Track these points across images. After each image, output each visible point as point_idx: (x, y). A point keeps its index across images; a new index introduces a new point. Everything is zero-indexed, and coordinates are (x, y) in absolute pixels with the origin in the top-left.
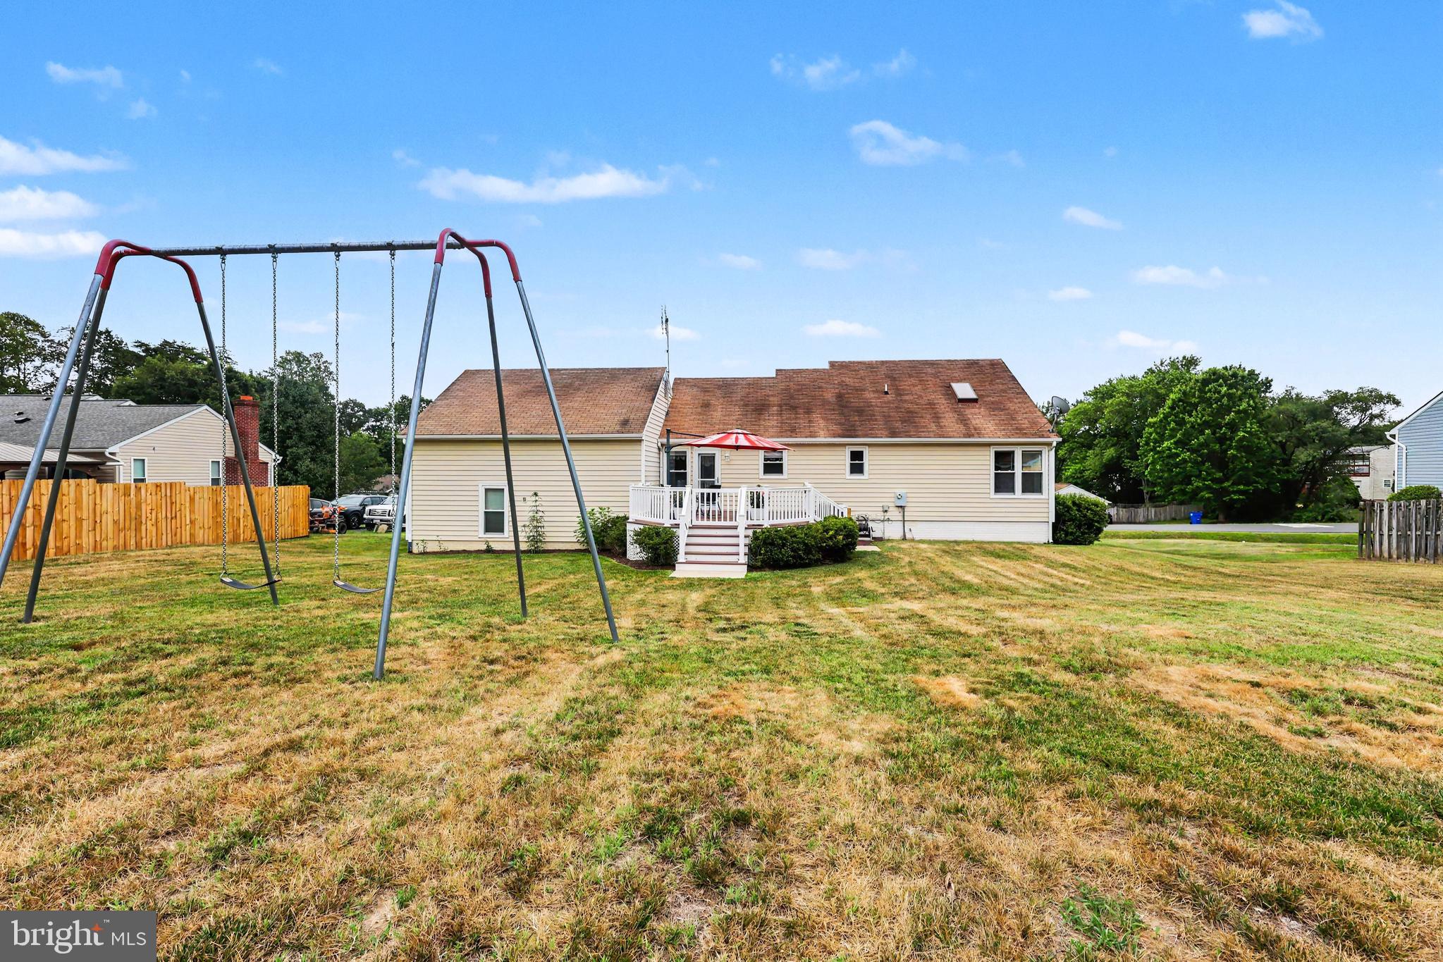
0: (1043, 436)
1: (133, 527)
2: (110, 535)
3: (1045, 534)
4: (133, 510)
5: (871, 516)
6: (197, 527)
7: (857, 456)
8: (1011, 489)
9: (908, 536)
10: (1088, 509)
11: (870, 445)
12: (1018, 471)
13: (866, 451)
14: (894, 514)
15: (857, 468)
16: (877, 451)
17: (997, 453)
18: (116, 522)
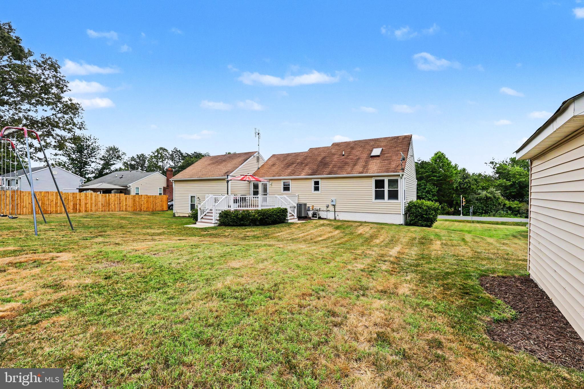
0: (396, 172)
1: (107, 205)
2: (100, 207)
3: (400, 220)
4: (108, 201)
5: (322, 209)
6: (128, 206)
7: (317, 183)
8: (383, 198)
9: (337, 218)
10: (420, 208)
11: (321, 178)
12: (386, 189)
13: (320, 180)
14: (331, 208)
15: (317, 189)
16: (325, 181)
17: (376, 180)
18: (102, 204)
